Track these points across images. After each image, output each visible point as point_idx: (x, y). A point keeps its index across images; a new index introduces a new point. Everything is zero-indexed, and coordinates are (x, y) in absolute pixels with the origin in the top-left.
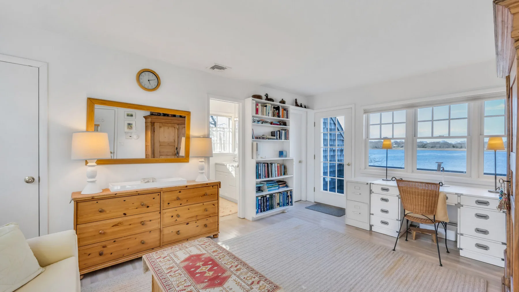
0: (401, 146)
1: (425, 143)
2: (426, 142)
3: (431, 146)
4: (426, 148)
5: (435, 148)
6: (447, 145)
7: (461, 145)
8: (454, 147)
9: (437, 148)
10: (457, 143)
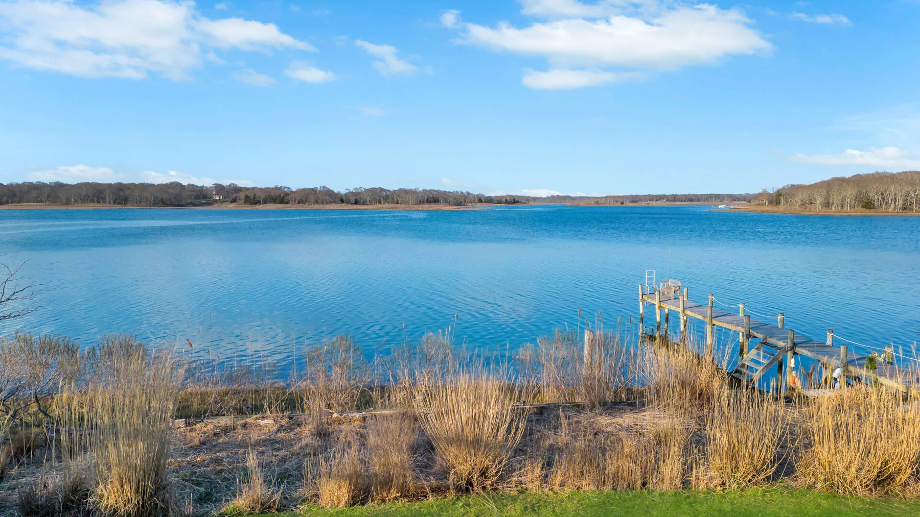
0: (231, 199)
1: (286, 190)
2: (289, 188)
3: (298, 198)
4: (287, 203)
5: (307, 204)
6: (330, 195)
7: (355, 197)
8: (342, 201)
9: (309, 205)
10: (348, 191)
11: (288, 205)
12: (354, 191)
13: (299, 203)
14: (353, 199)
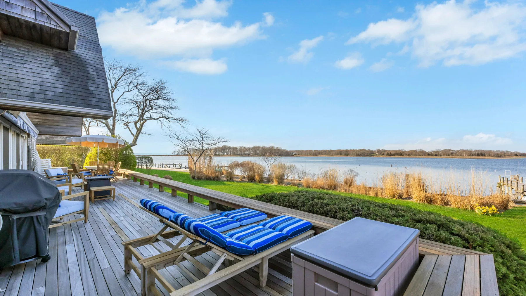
11: (403, 156)
12: (436, 151)
13: (408, 155)
14: (435, 154)
